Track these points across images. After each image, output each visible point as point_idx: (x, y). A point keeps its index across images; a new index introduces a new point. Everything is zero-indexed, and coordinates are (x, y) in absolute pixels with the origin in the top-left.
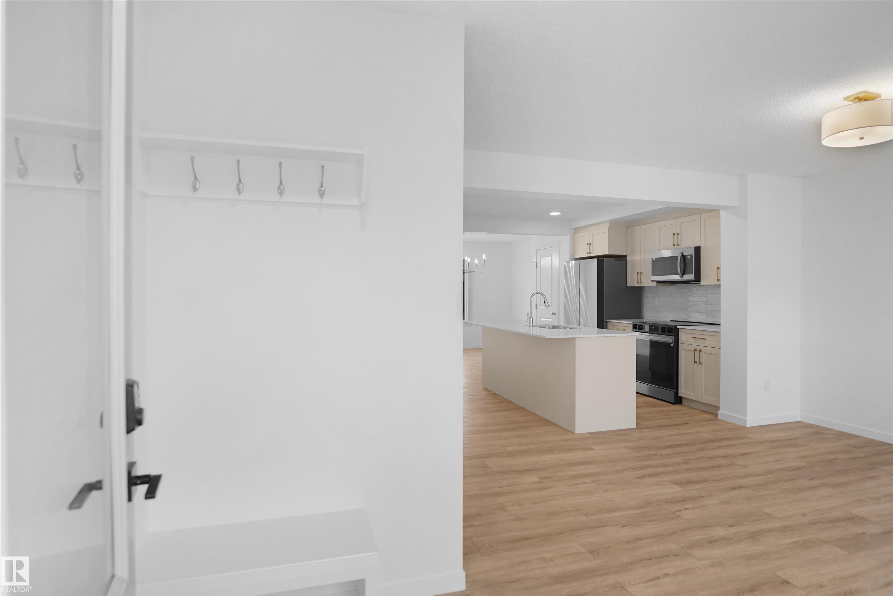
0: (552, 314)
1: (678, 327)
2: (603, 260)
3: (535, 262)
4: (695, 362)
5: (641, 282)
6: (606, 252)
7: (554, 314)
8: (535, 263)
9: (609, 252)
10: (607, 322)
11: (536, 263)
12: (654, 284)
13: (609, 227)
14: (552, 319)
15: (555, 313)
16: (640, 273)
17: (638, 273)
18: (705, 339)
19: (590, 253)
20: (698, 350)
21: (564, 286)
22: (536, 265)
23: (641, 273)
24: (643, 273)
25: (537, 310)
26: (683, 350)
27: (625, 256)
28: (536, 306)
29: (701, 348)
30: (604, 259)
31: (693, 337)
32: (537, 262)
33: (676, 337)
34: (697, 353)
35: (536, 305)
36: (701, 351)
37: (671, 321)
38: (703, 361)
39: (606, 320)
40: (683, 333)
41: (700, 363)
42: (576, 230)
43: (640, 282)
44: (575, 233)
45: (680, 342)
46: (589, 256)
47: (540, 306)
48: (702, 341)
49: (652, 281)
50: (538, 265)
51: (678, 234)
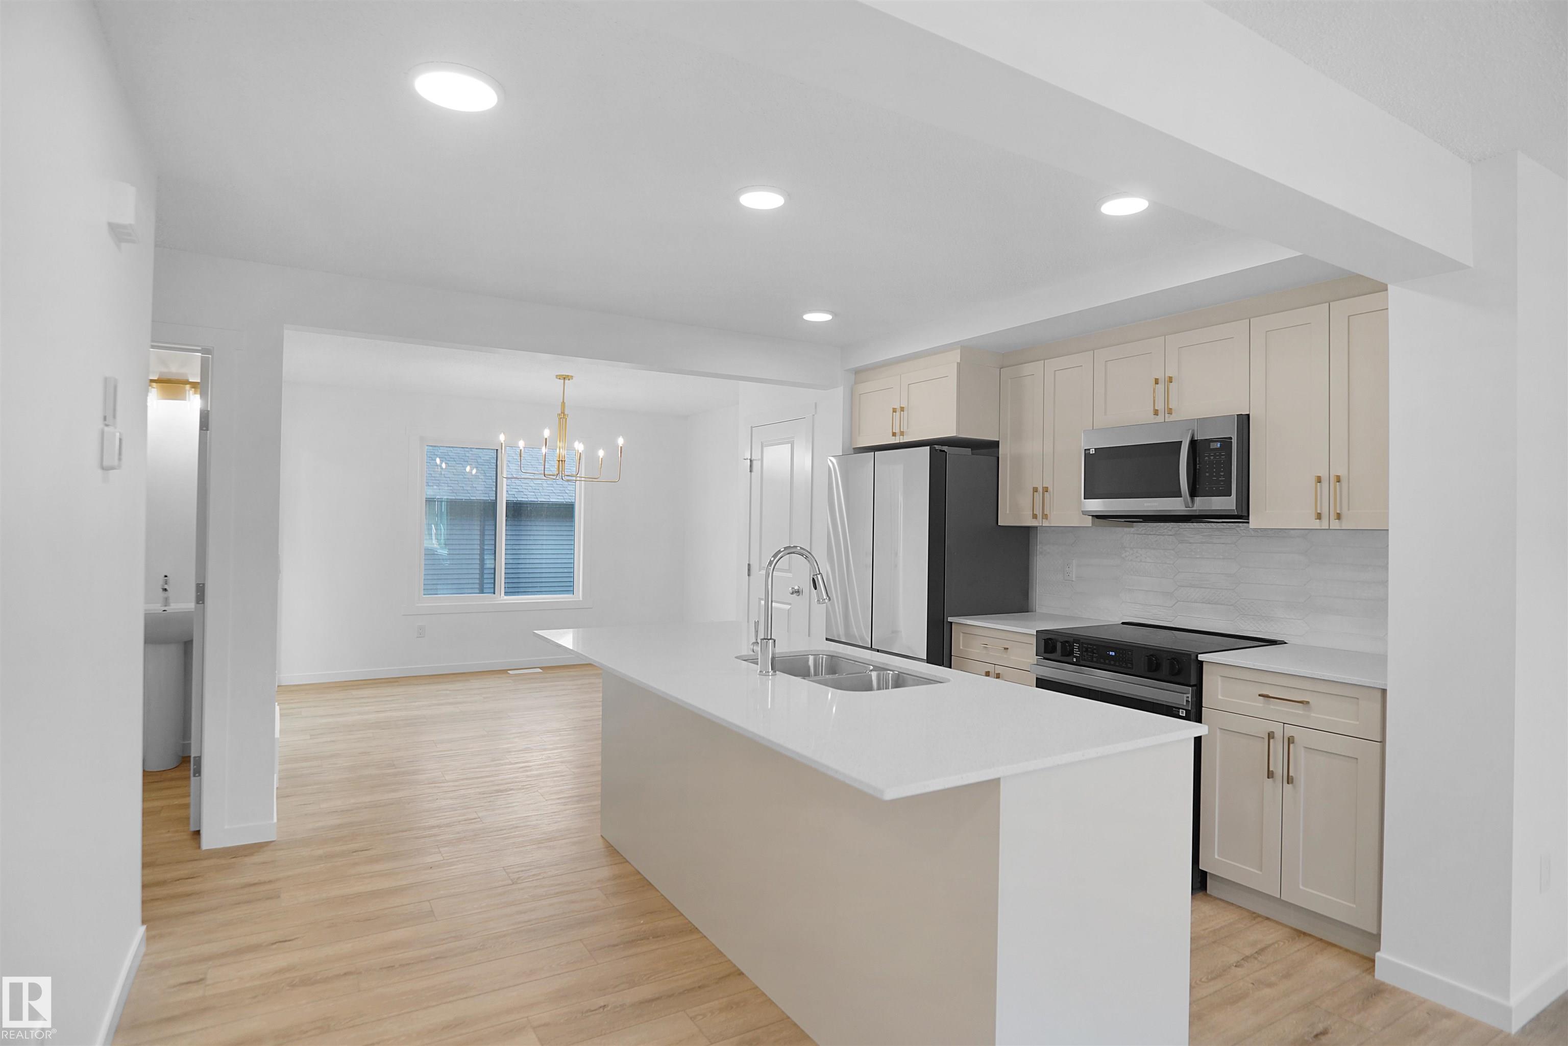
0: (792, 593)
1: (1201, 657)
2: (944, 451)
3: (749, 458)
4: (1270, 775)
5: (1045, 516)
6: (949, 431)
7: (797, 592)
8: (749, 461)
9: (958, 430)
10: (951, 623)
11: (751, 461)
12: (1088, 521)
13: (959, 361)
14: (790, 604)
15: (801, 590)
16: (1040, 490)
17: (1035, 490)
18: (1308, 703)
19: (902, 433)
20: (1278, 734)
21: (828, 524)
22: (751, 466)
23: (1046, 490)
24: (1050, 489)
25: (751, 577)
26: (1218, 730)
27: (995, 445)
28: (749, 570)
29: (1290, 731)
30: (945, 448)
31: (1260, 695)
32: (753, 458)
33: (1195, 688)
34: (1278, 747)
35: (749, 565)
36: (1293, 743)
37: (1123, 623)
38: (1300, 771)
39: (950, 619)
40: (1220, 678)
41: (1290, 780)
42: (860, 374)
43: (1040, 516)
44: (856, 383)
45: (1205, 703)
46: (897, 441)
47: (760, 571)
48: (1299, 710)
49: (1085, 513)
50: (756, 465)
51: (1171, 380)
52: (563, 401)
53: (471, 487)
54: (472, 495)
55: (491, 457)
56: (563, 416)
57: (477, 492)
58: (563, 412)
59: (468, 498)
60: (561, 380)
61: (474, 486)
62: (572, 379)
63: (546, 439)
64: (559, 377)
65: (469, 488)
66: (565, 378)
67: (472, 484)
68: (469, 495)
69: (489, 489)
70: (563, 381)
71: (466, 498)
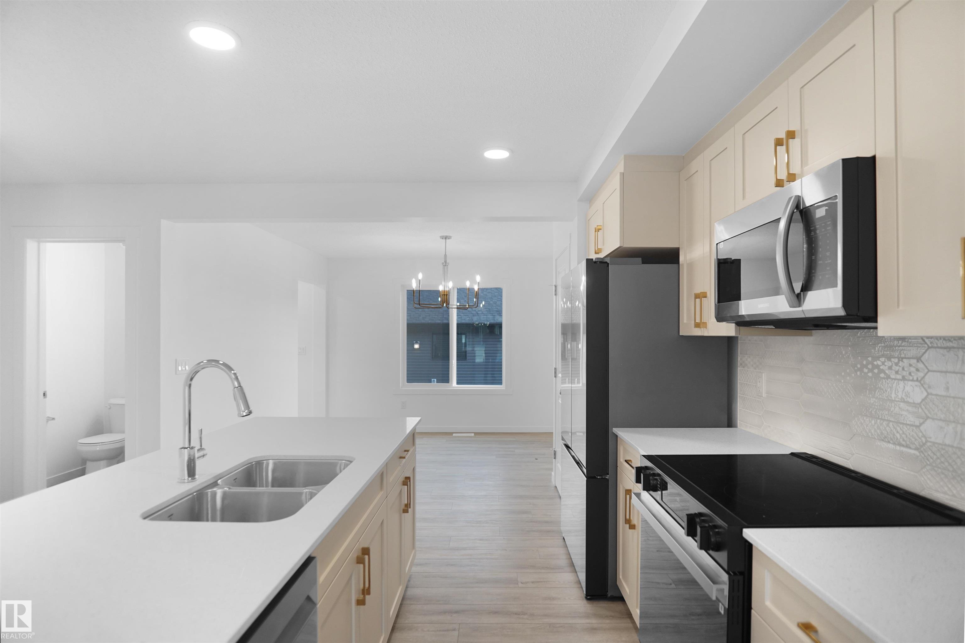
2: (605, 262)
3: (555, 284)
5: (704, 325)
6: (617, 243)
8: (554, 287)
9: (622, 241)
11: (556, 286)
13: (622, 171)
16: (701, 295)
17: (697, 297)
19: (600, 251)
22: (555, 291)
23: (705, 295)
24: (708, 295)
33: (740, 577)
39: (614, 430)
40: (767, 575)
42: (591, 202)
43: (701, 324)
50: (558, 290)
51: (792, 135)
52: (445, 254)
56: (445, 264)
58: (446, 262)
60: (443, 240)
62: (451, 238)
63: (420, 280)
64: (442, 237)
66: (446, 238)
70: (445, 240)
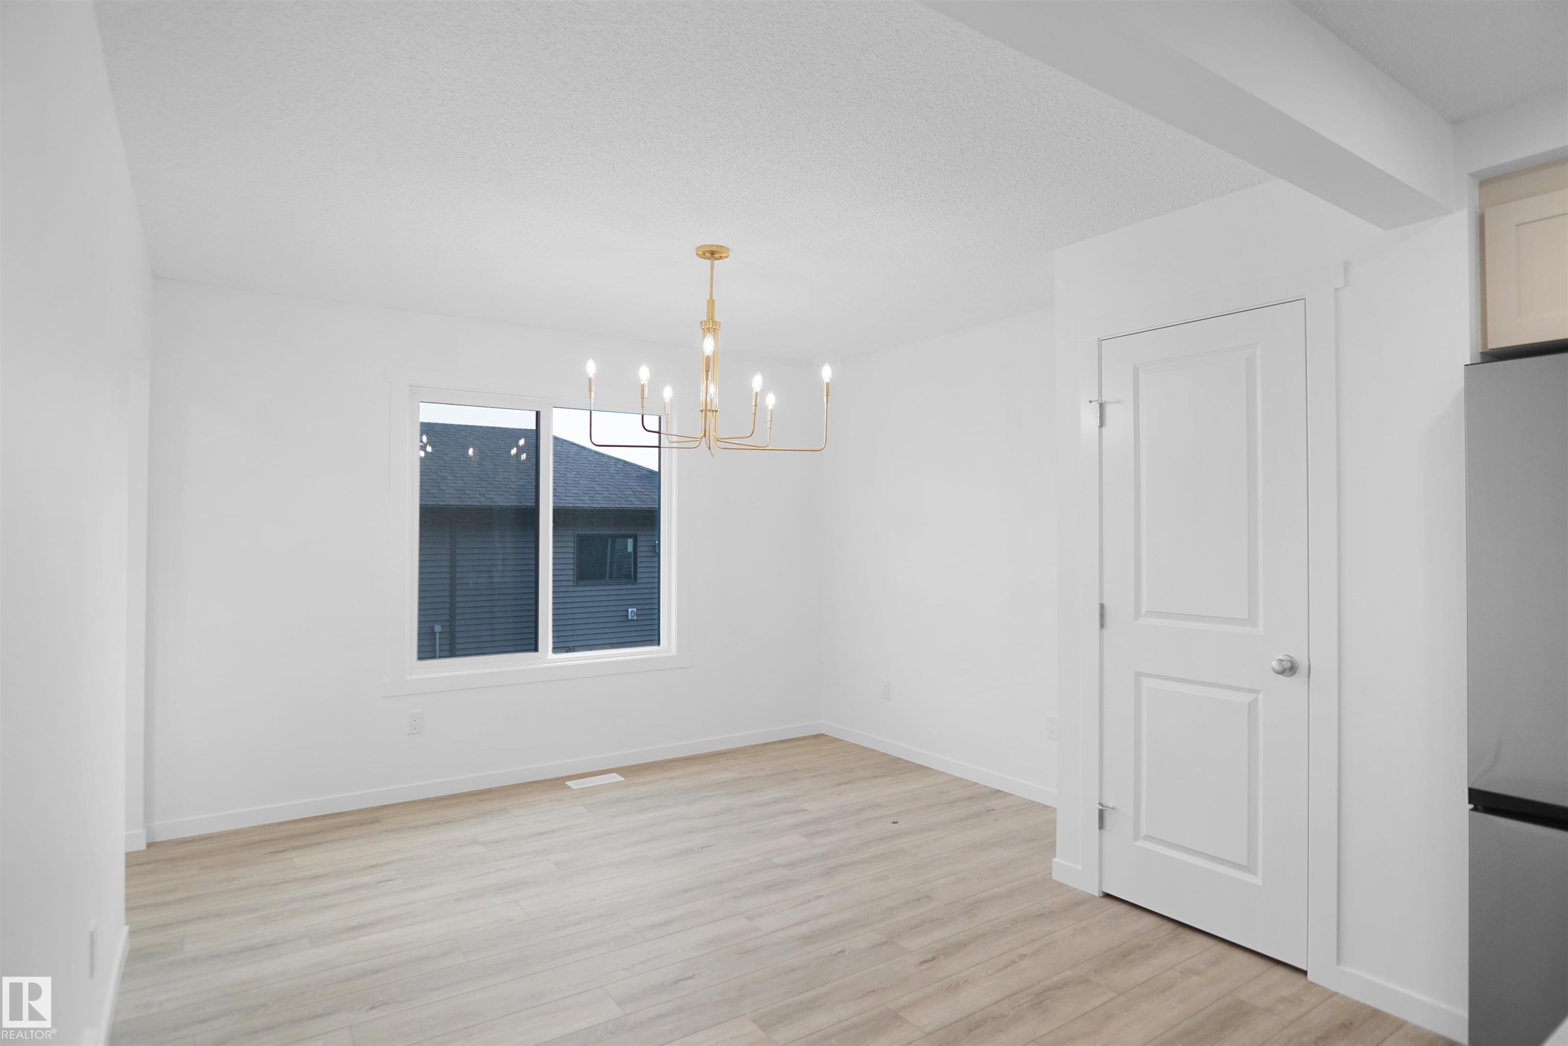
3: (1097, 400)
11: (1101, 405)
22: (1101, 415)
44: (1487, 204)
50: (1117, 412)
53: (438, 490)
54: (440, 500)
55: (459, 453)
57: (446, 496)
59: (435, 503)
61: (442, 488)
64: (702, 251)
65: (436, 491)
66: (713, 253)
67: (439, 487)
68: (436, 499)
69: (461, 492)
70: (708, 262)
71: (433, 503)
